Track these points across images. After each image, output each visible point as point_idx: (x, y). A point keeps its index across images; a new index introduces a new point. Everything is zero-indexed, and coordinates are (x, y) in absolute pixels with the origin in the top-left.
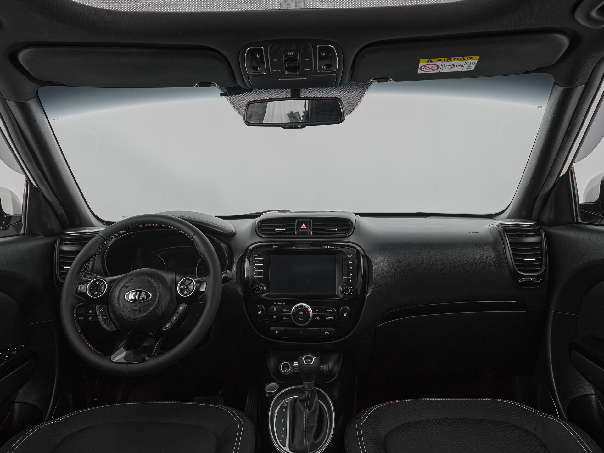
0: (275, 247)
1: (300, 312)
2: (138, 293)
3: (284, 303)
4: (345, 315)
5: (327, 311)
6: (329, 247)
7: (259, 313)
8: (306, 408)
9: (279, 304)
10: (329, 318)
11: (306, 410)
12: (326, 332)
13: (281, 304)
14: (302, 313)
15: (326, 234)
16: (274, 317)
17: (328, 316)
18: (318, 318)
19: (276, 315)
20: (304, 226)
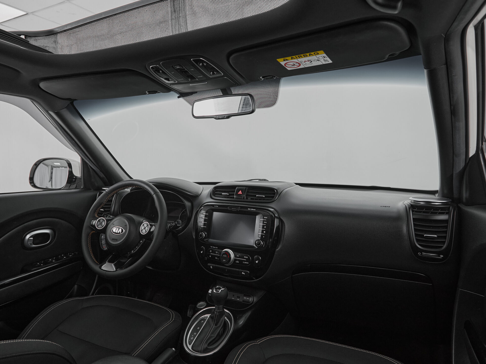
0: (216, 206)
1: (224, 255)
2: (118, 229)
3: (217, 248)
4: (257, 262)
5: (245, 257)
6: (252, 209)
7: (202, 252)
8: (214, 323)
9: (214, 247)
10: (245, 263)
11: (213, 325)
12: (243, 273)
13: (215, 247)
14: (226, 256)
15: (256, 199)
16: (210, 256)
17: (245, 261)
18: (238, 262)
19: (211, 255)
20: (240, 192)
